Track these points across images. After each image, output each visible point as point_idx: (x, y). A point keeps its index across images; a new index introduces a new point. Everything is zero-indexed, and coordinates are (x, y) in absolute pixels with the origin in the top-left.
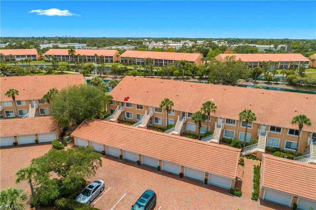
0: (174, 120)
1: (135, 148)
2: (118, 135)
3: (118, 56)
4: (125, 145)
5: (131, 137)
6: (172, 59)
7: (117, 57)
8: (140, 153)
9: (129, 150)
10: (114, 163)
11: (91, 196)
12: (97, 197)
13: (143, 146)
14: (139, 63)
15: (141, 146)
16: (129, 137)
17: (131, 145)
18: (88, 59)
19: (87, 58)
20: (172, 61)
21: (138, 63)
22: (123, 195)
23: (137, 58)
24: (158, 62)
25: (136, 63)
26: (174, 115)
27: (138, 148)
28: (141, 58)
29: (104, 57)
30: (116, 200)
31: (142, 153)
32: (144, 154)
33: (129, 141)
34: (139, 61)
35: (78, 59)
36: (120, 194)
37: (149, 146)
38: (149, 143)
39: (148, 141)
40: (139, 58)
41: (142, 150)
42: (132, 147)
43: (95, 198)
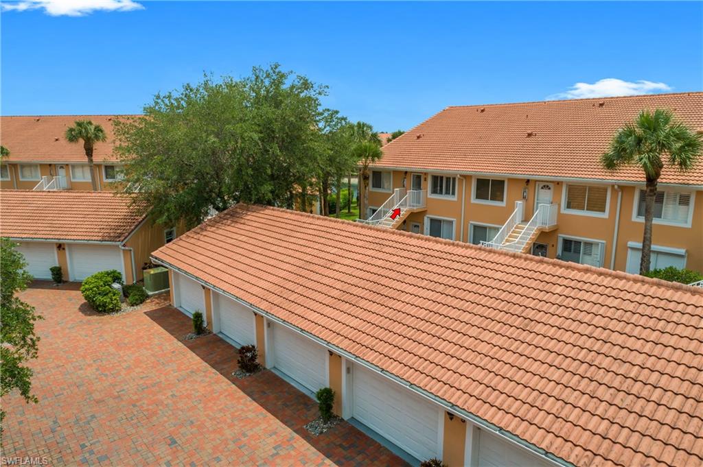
0: (682, 251)
1: (422, 350)
2: (336, 267)
4: (355, 323)
5: (408, 279)
8: (457, 398)
9: (371, 356)
13: (483, 348)
15: (468, 342)
16: (399, 277)
17: (397, 328)
26: (689, 225)
27: (439, 358)
31: (474, 406)
32: (489, 413)
33: (391, 303)
37: (542, 355)
38: (539, 328)
39: (531, 314)
41: (478, 374)
42: (398, 340)
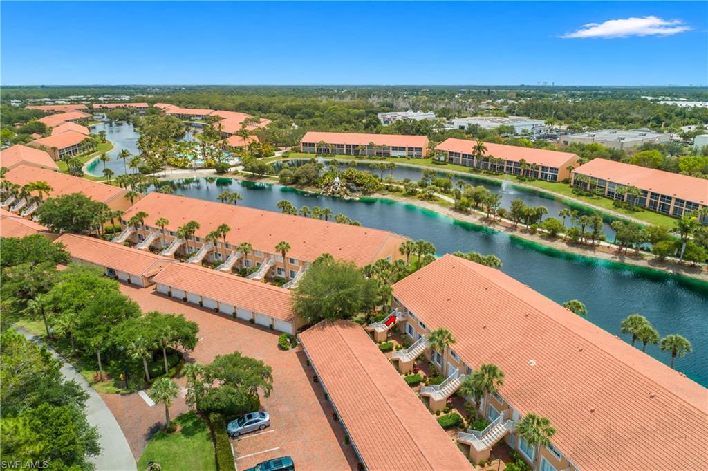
1: (337, 392)
2: (337, 362)
3: (570, 169)
4: (331, 382)
6: (698, 202)
7: (568, 171)
8: (336, 403)
9: (329, 391)
10: (314, 400)
11: (242, 428)
12: (252, 432)
13: (346, 395)
14: (613, 193)
15: (345, 393)
17: (337, 386)
18: (507, 168)
19: (505, 166)
20: (697, 205)
21: (609, 192)
22: (275, 447)
23: (610, 182)
24: (659, 201)
25: (606, 194)
26: (459, 363)
27: (339, 395)
28: (618, 184)
29: (540, 168)
30: (264, 448)
34: (612, 190)
35: (489, 163)
36: (274, 445)
38: (356, 394)
40: (615, 183)
41: (341, 400)
42: (335, 389)
43: (248, 433)
